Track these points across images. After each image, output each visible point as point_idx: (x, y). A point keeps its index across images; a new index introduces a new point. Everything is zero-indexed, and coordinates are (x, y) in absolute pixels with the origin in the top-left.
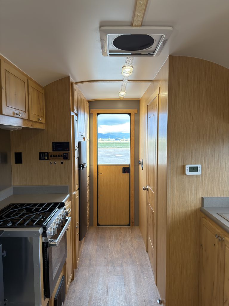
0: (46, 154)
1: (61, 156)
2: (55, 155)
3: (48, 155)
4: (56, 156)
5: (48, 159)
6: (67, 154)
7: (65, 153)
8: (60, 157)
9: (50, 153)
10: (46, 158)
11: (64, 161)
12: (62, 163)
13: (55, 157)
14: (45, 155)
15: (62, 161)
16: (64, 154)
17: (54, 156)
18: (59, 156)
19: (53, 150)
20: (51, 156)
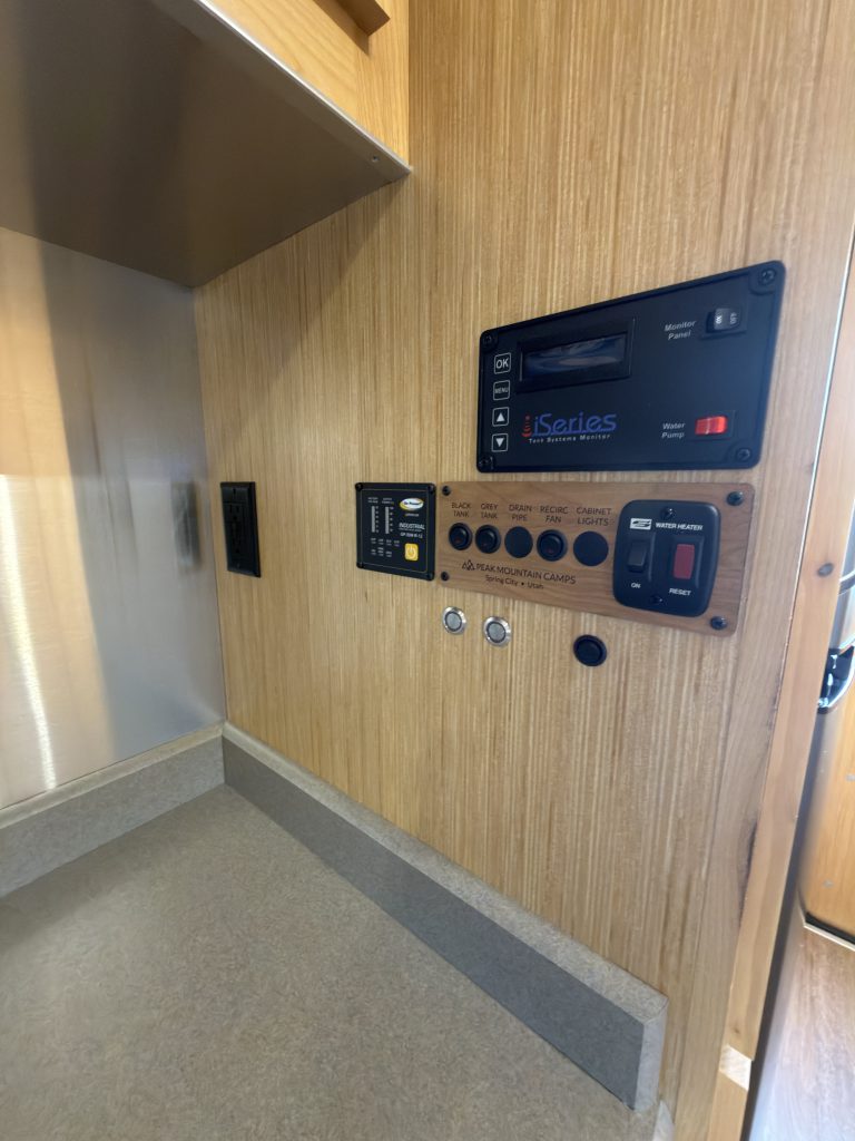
0: (411, 504)
1: (590, 550)
2: (503, 525)
3: (427, 515)
4: (519, 543)
5: (423, 569)
6: (697, 511)
7: (660, 510)
8: (569, 561)
9: (446, 491)
10: (412, 552)
11: (624, 633)
12: (589, 651)
13: (501, 557)
14: (400, 515)
15: (589, 625)
16: (639, 524)
17: (487, 540)
18: (551, 546)
19: (487, 460)
20: (459, 537)
